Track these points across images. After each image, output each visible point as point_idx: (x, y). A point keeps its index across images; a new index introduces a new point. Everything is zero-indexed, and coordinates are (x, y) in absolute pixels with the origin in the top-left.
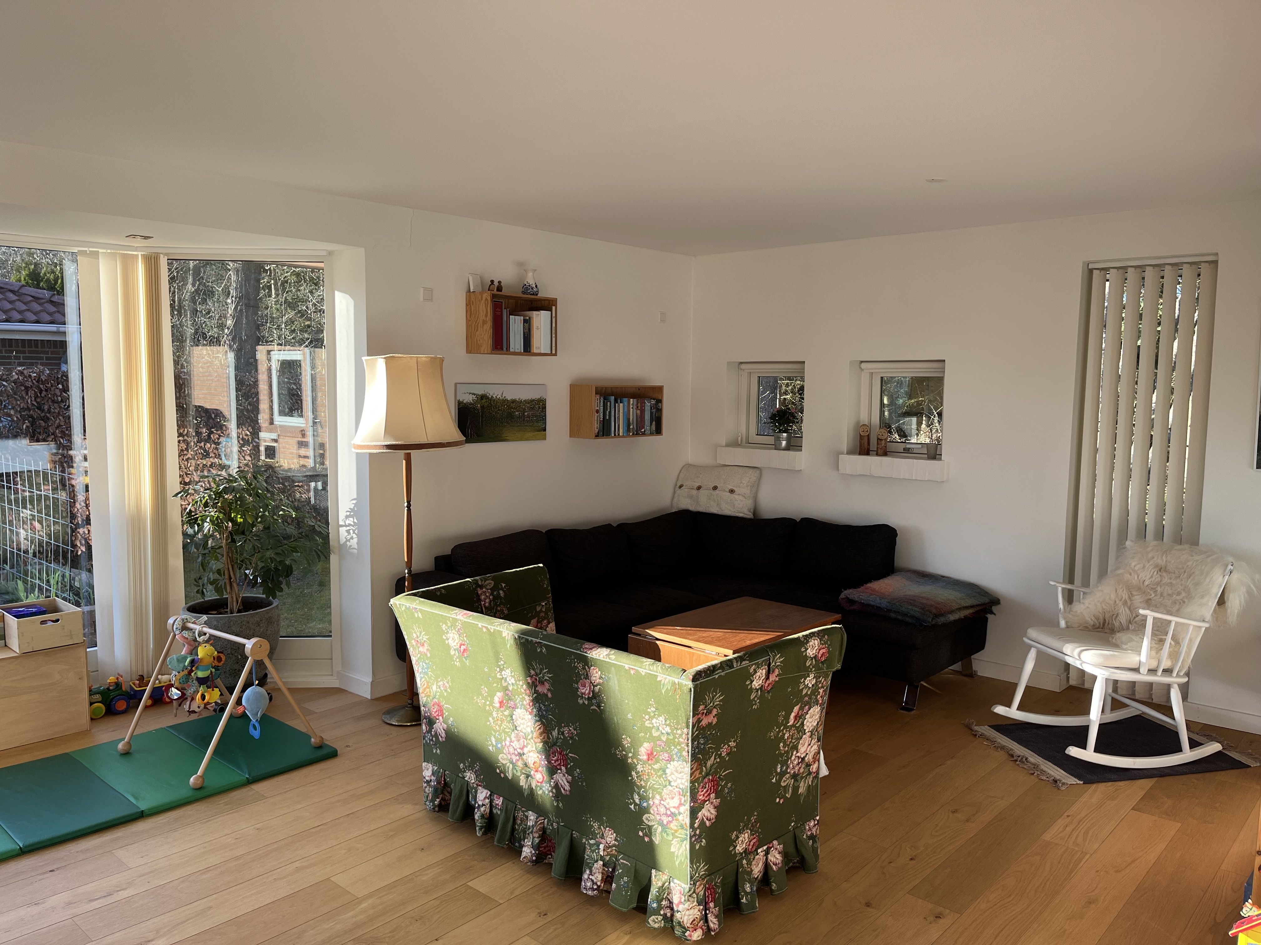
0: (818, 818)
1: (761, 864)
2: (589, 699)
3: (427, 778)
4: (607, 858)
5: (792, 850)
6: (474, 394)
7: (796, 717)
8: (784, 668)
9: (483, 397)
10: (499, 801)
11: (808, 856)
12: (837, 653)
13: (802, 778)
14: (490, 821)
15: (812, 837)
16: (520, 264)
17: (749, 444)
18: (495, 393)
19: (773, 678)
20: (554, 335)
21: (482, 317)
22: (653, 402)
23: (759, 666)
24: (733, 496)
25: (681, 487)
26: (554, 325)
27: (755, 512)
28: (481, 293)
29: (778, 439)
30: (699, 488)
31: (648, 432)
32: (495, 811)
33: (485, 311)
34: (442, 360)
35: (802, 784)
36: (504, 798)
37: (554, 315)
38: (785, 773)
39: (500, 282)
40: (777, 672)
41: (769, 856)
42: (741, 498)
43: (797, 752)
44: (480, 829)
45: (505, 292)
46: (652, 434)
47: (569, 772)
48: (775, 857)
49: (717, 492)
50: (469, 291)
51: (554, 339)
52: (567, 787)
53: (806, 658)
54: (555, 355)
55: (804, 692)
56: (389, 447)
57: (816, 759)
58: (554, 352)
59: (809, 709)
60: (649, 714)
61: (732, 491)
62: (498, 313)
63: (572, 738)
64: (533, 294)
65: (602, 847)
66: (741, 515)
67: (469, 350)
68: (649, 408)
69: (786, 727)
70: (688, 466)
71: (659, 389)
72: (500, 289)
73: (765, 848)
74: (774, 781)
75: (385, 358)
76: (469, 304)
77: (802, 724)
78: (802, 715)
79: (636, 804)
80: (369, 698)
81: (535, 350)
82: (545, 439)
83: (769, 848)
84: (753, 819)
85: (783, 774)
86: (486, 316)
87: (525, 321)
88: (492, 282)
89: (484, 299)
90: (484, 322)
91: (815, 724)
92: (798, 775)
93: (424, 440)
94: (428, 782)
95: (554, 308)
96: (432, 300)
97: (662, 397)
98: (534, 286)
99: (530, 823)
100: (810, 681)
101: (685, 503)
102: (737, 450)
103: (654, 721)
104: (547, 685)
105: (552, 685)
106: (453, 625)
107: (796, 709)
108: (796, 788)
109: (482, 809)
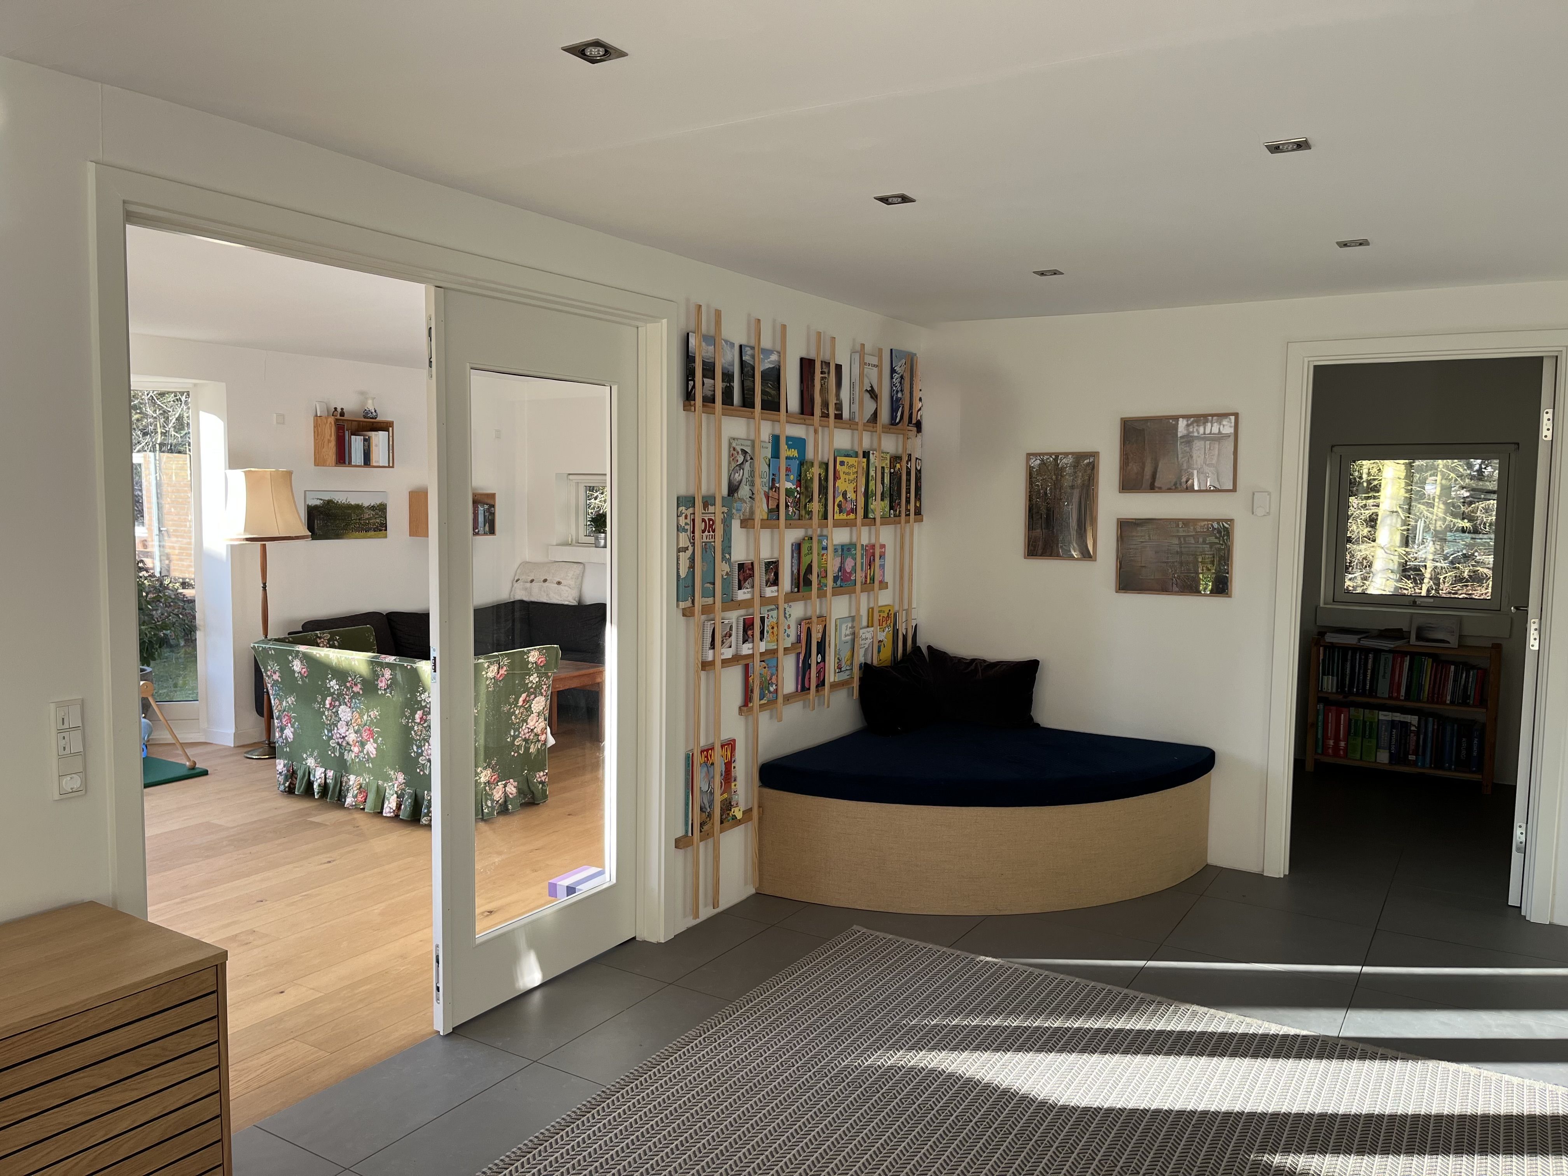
0: (546, 771)
1: (500, 793)
2: (385, 690)
3: (280, 771)
4: (399, 792)
5: (525, 788)
6: (321, 500)
7: (524, 701)
8: (511, 666)
9: (330, 502)
10: (330, 774)
11: (538, 795)
12: (553, 661)
13: (532, 742)
14: (325, 788)
15: (542, 782)
16: (362, 393)
17: (579, 543)
18: (340, 498)
19: (502, 672)
20: (391, 451)
21: (327, 437)
22: (486, 507)
23: (491, 663)
24: (560, 586)
25: (517, 581)
26: (391, 443)
27: (580, 602)
28: (327, 418)
29: (597, 539)
30: (532, 581)
31: (481, 532)
32: (328, 781)
33: (330, 433)
34: (290, 474)
35: (532, 746)
36: (335, 771)
37: (391, 435)
38: (518, 736)
39: (342, 409)
40: (505, 668)
41: (507, 788)
42: (566, 588)
43: (527, 724)
44: (318, 794)
45: (346, 417)
46: (485, 534)
47: (375, 741)
48: (512, 789)
49: (546, 584)
50: (317, 416)
51: (391, 454)
52: (375, 752)
53: (528, 662)
54: (393, 467)
55: (530, 685)
56: (247, 539)
57: (543, 731)
58: (391, 465)
59: (535, 697)
60: (419, 692)
61: (559, 583)
62: (341, 434)
63: (375, 718)
64: (372, 418)
65: (396, 786)
66: (566, 603)
67: (317, 464)
68: (483, 512)
69: (516, 706)
70: (525, 564)
71: (493, 496)
72: (342, 414)
73: (504, 782)
74: (509, 740)
75: (244, 472)
76: (316, 426)
77: (530, 706)
78: (529, 700)
79: (415, 752)
80: (233, 746)
81: (374, 464)
82: (386, 537)
83: (506, 783)
84: (493, 762)
85: (515, 737)
86: (331, 436)
87: (365, 440)
88: (336, 409)
89: (329, 422)
90: (329, 441)
91: (542, 708)
92: (528, 740)
93: (277, 535)
94: (280, 773)
95: (391, 429)
96: (283, 423)
97: (495, 502)
98: (373, 411)
99: (351, 783)
100: (534, 678)
101: (520, 594)
102: (568, 548)
103: (422, 696)
104: (359, 686)
105: (362, 685)
106: (297, 656)
107: (524, 695)
108: (527, 749)
109: (319, 781)
